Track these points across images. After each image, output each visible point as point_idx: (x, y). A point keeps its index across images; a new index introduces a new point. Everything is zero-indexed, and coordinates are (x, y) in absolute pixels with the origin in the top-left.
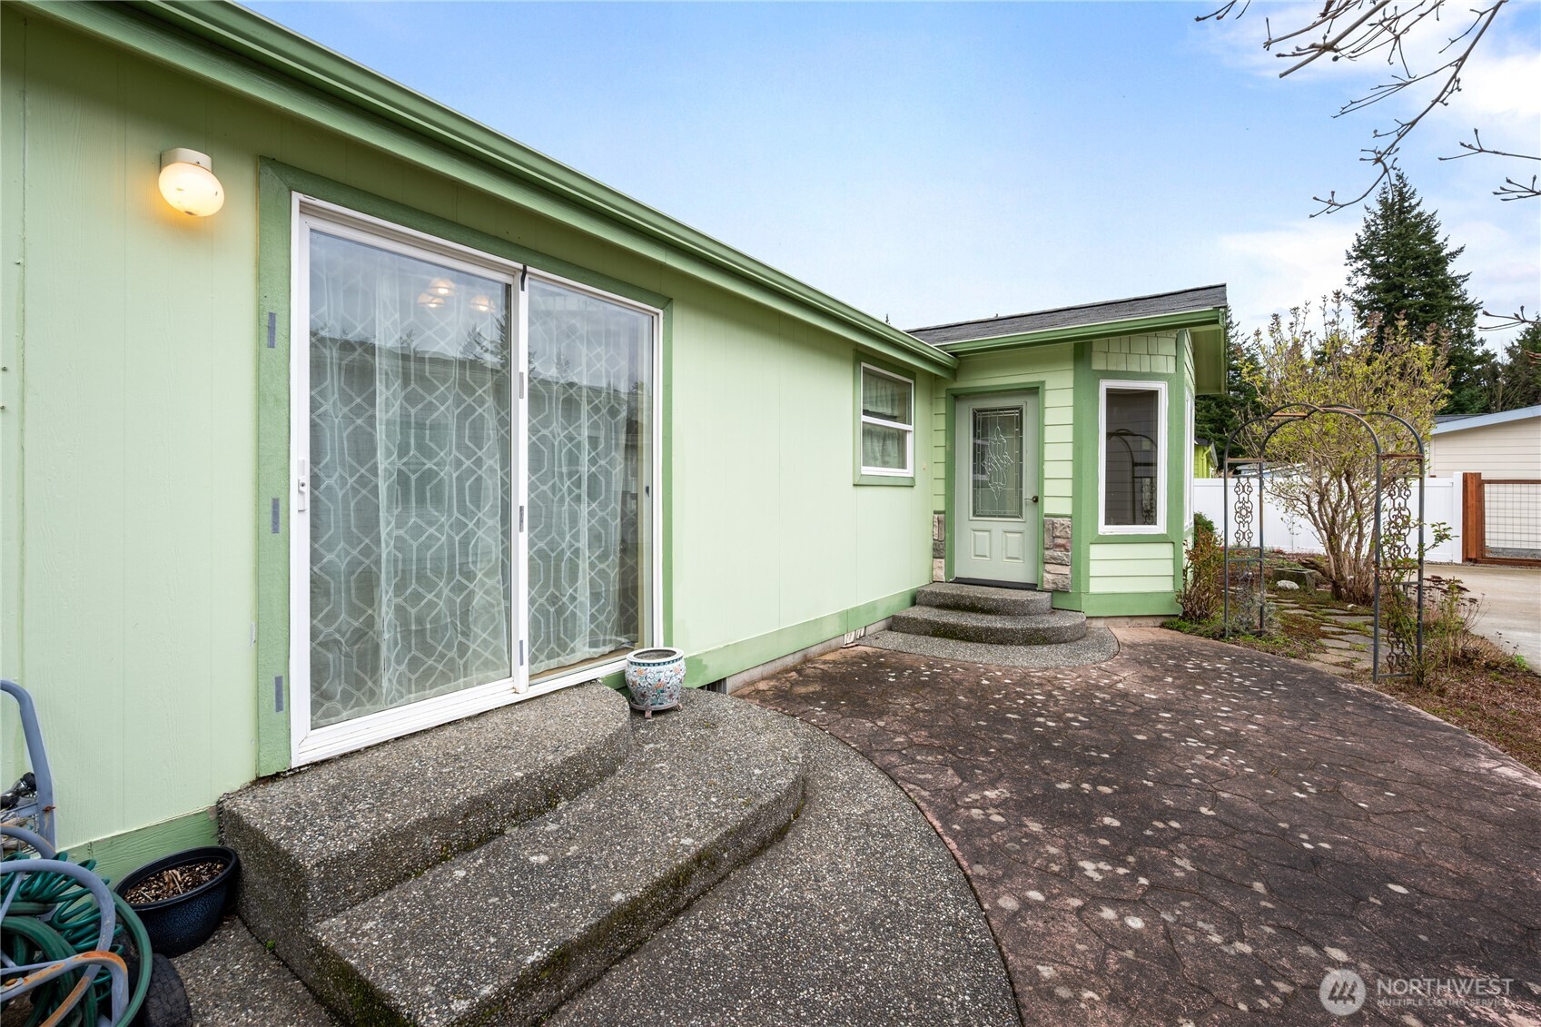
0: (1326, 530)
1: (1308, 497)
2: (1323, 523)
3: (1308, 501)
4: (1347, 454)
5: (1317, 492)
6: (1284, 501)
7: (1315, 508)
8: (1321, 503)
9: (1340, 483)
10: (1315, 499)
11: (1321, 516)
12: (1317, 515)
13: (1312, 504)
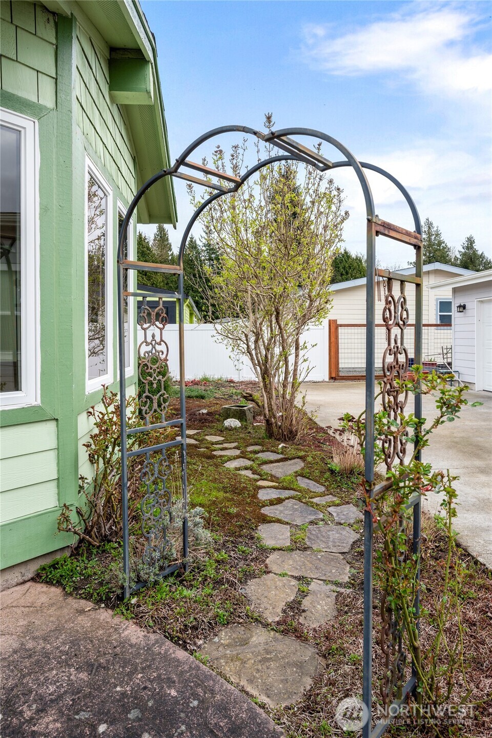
0: (259, 365)
1: (246, 336)
2: (258, 361)
3: (247, 340)
4: (279, 290)
5: (254, 332)
6: (231, 341)
7: (252, 346)
8: (256, 342)
9: (271, 322)
10: (252, 339)
11: (256, 354)
12: (253, 352)
13: (250, 344)
